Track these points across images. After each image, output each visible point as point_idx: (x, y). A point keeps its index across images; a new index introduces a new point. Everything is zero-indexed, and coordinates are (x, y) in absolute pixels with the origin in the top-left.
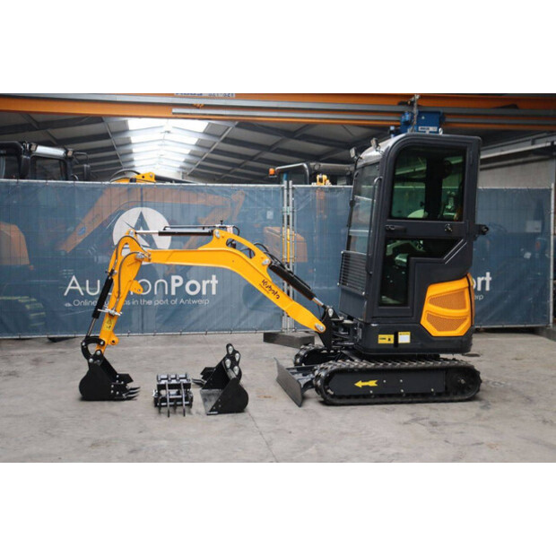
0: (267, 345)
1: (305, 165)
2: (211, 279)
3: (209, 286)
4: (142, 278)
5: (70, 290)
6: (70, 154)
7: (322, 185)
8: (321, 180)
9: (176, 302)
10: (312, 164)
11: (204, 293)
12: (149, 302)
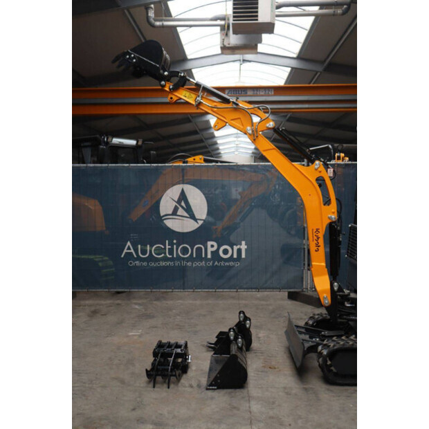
0: (290, 302)
1: (330, 146)
2: (241, 245)
3: (239, 251)
4: (184, 244)
5: (126, 253)
6: (140, 143)
7: (340, 162)
8: (339, 158)
9: (211, 264)
10: (336, 145)
11: (235, 256)
12: (189, 264)
